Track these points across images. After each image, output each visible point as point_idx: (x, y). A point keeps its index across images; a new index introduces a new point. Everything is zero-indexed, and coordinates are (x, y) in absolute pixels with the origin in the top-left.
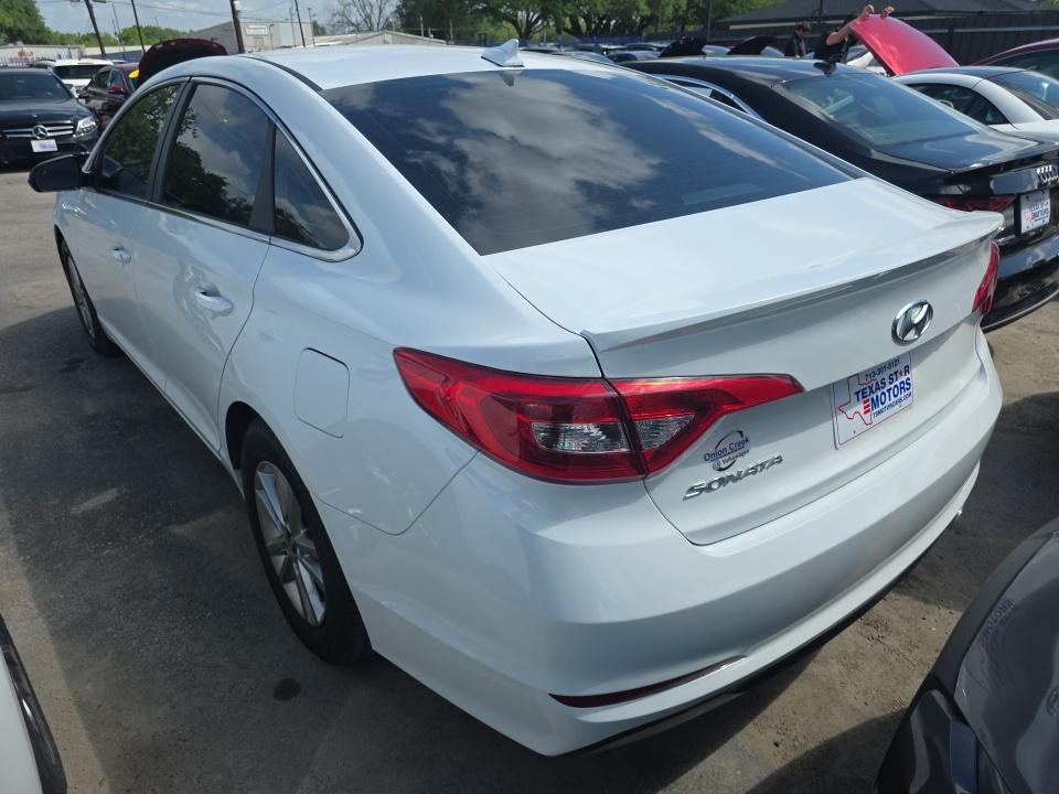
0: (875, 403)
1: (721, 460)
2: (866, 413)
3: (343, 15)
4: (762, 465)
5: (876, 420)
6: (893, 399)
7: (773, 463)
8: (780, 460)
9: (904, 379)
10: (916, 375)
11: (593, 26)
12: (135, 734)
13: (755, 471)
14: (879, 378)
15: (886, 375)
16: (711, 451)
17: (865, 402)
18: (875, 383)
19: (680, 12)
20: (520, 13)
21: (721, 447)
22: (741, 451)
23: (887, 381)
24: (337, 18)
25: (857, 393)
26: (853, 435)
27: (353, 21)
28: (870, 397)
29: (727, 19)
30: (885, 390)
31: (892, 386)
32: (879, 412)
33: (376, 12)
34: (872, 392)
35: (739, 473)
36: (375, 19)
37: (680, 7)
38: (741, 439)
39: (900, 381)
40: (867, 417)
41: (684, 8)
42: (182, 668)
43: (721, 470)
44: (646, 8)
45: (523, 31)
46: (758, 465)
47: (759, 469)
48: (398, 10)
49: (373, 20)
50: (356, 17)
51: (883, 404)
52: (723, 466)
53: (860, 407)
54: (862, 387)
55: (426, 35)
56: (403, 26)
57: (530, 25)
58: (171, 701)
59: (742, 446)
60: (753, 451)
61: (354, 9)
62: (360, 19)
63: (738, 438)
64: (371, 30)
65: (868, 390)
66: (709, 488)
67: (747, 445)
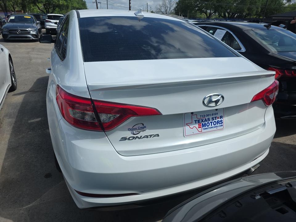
0: (203, 125)
1: (134, 131)
2: (199, 128)
3: (160, 9)
4: (151, 136)
5: (203, 131)
6: (213, 125)
7: (155, 136)
8: (158, 135)
9: (220, 120)
10: (225, 120)
11: (230, 16)
12: (9, 177)
13: (147, 137)
14: (207, 118)
15: (211, 117)
16: (131, 128)
17: (199, 124)
18: (204, 119)
19: (258, 13)
20: (208, 11)
21: (135, 127)
22: (142, 130)
23: (211, 119)
24: (158, 10)
25: (196, 121)
26: (193, 134)
27: (162, 11)
28: (202, 123)
29: (272, 16)
30: (209, 122)
31: (213, 121)
32: (206, 129)
33: (169, 9)
34: (202, 121)
35: (141, 136)
36: (168, 11)
37: (258, 11)
38: (143, 126)
39: (218, 120)
40: (200, 129)
41: (260, 11)
42: (29, 164)
43: (134, 134)
44: (247, 11)
45: (208, 16)
46: (149, 135)
47: (149, 137)
48: (175, 9)
49: (168, 12)
50: (163, 10)
51: (207, 126)
52: (135, 133)
53: (197, 126)
54: (197, 119)
55: (181, 16)
56: (175, 13)
57: (210, 14)
58: (21, 171)
59: (143, 128)
60: (147, 131)
61: (163, 8)
62: (164, 10)
63: (141, 126)
64: (166, 14)
65: (201, 121)
66: (129, 139)
67: (145, 129)
